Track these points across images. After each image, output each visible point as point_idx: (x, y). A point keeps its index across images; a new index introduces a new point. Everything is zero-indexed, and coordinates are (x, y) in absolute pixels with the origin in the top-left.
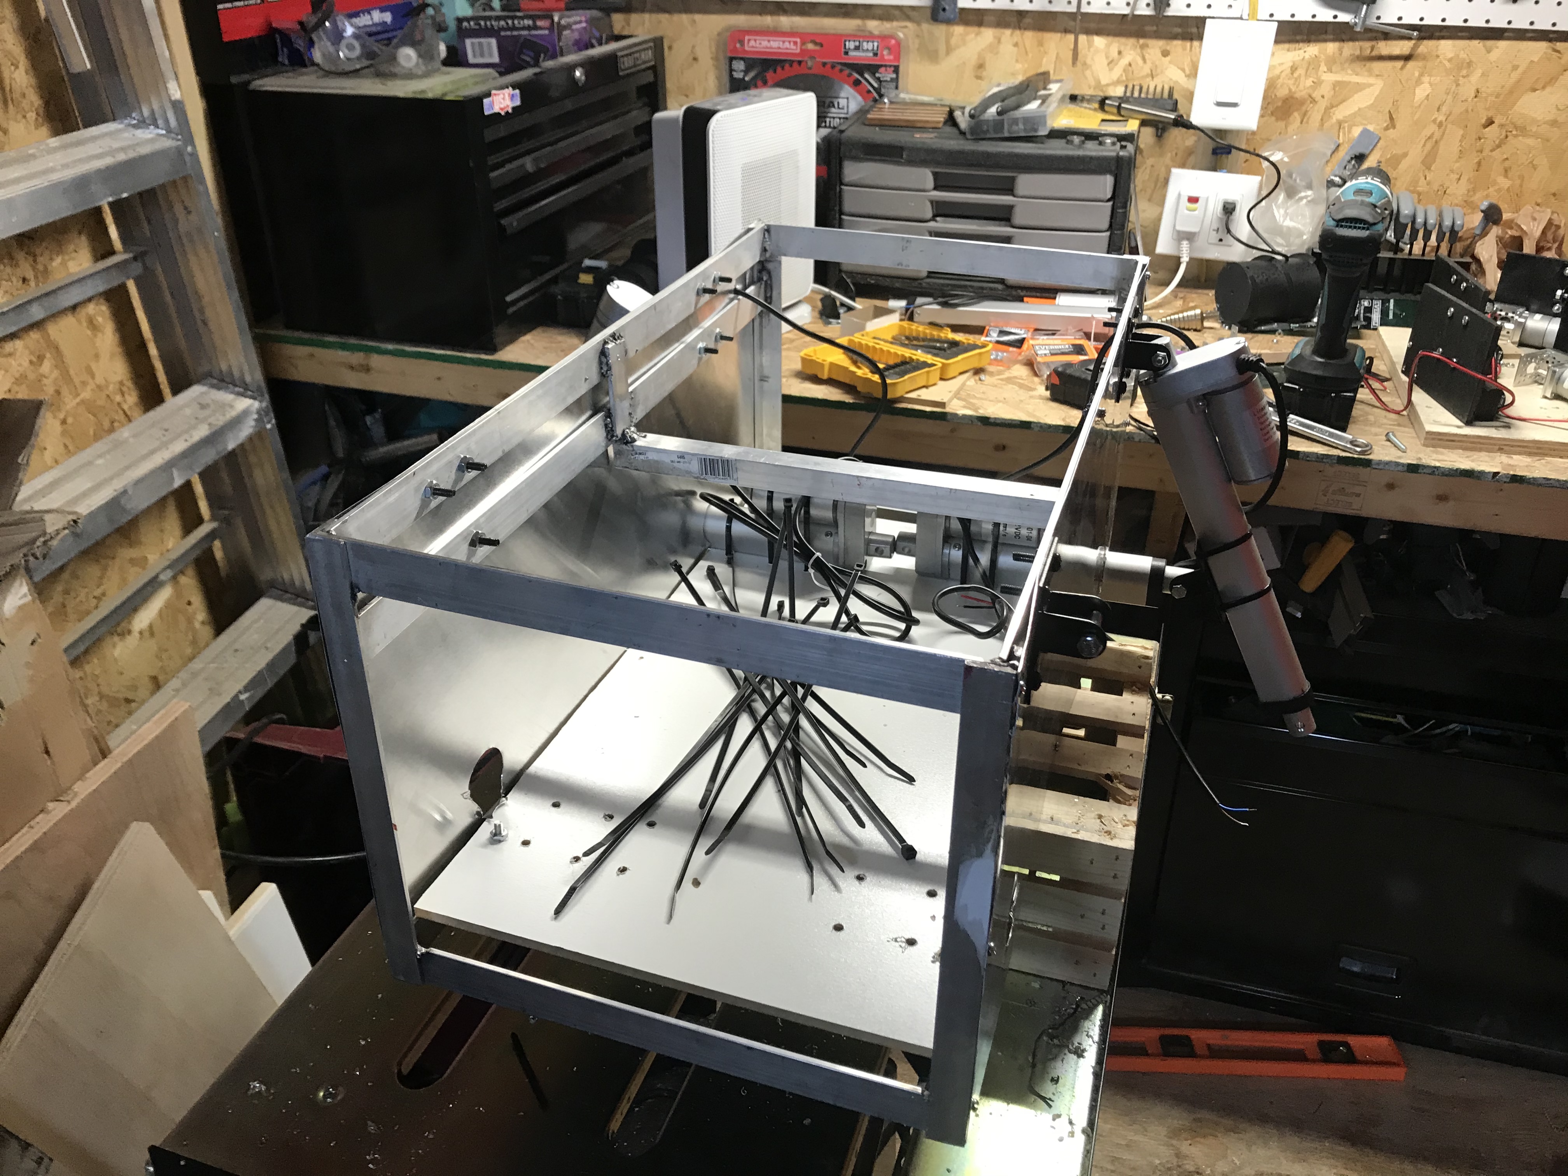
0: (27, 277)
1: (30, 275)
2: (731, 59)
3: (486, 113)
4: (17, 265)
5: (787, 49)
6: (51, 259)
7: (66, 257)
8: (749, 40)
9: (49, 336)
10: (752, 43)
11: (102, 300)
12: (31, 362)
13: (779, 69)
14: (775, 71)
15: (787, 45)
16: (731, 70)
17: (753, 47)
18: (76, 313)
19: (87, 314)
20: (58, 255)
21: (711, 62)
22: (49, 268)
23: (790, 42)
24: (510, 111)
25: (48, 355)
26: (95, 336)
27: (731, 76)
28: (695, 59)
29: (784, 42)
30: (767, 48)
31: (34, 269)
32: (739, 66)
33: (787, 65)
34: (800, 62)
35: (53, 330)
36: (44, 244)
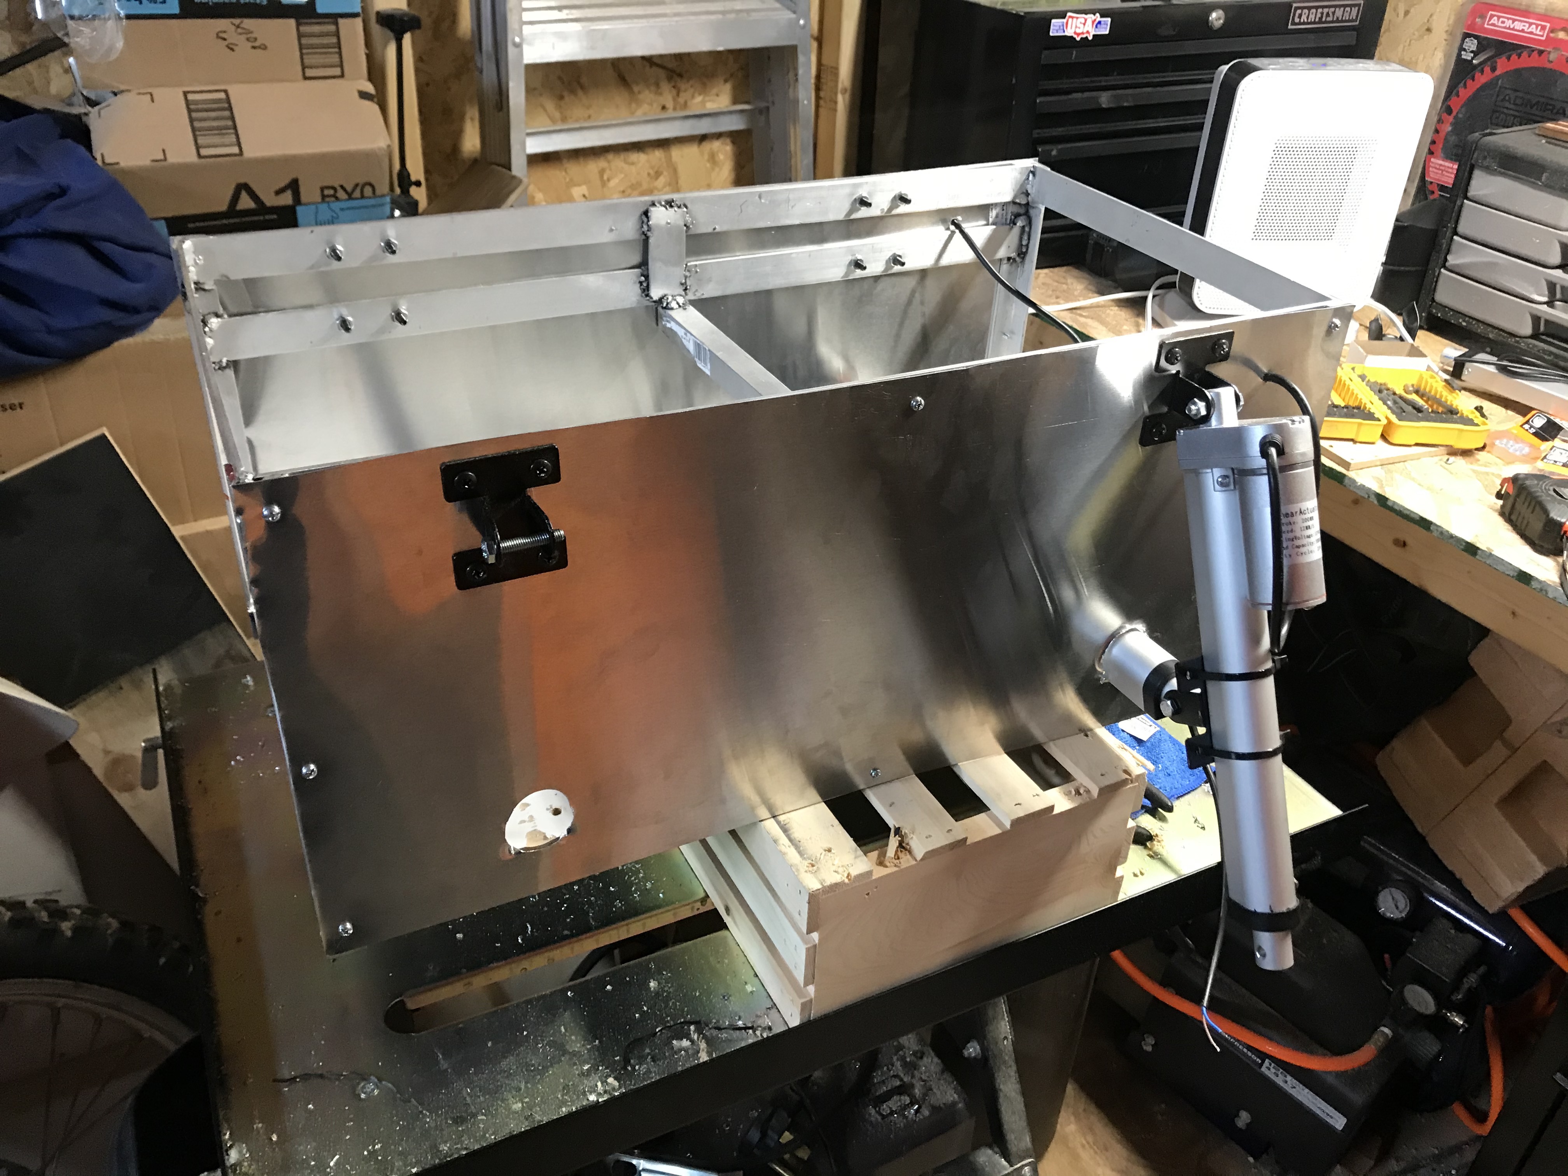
0: (667, 106)
1: (670, 104)
2: (1466, 36)
3: (1051, 34)
4: (661, 94)
5: (1531, 33)
6: (693, 97)
7: (707, 98)
8: (1492, 16)
9: (671, 157)
10: (1494, 20)
11: (728, 141)
12: (649, 174)
13: (1514, 57)
14: (1509, 58)
15: (1533, 28)
16: (1461, 49)
17: (1493, 25)
18: (701, 147)
19: (711, 149)
20: (700, 94)
21: (1445, 36)
22: (689, 103)
23: (1537, 26)
24: (1090, 38)
25: (665, 173)
26: (713, 169)
27: (1459, 55)
28: (1429, 30)
29: (1531, 24)
30: (1509, 28)
31: (674, 100)
32: (1472, 45)
33: (1525, 54)
34: (1541, 52)
35: (677, 153)
36: (691, 82)
